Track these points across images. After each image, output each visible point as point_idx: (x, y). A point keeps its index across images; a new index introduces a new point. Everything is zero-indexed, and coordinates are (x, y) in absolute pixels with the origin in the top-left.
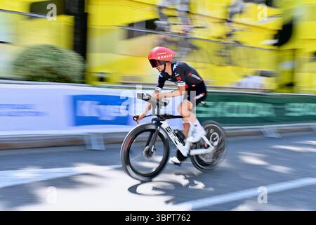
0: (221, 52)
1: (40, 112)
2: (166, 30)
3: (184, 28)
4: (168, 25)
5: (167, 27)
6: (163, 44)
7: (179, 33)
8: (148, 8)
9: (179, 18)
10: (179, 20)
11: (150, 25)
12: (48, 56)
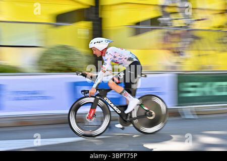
0: (222, 39)
1: (48, 97)
2: (169, 25)
3: (185, 22)
4: (171, 20)
5: (169, 22)
6: (167, 37)
7: (181, 27)
8: (152, 8)
9: (180, 14)
10: (181, 15)
11: (154, 22)
12: (58, 53)
